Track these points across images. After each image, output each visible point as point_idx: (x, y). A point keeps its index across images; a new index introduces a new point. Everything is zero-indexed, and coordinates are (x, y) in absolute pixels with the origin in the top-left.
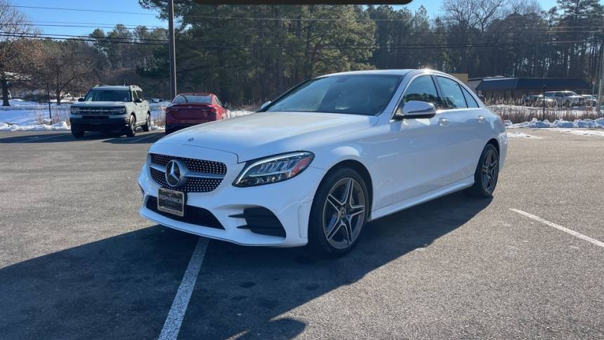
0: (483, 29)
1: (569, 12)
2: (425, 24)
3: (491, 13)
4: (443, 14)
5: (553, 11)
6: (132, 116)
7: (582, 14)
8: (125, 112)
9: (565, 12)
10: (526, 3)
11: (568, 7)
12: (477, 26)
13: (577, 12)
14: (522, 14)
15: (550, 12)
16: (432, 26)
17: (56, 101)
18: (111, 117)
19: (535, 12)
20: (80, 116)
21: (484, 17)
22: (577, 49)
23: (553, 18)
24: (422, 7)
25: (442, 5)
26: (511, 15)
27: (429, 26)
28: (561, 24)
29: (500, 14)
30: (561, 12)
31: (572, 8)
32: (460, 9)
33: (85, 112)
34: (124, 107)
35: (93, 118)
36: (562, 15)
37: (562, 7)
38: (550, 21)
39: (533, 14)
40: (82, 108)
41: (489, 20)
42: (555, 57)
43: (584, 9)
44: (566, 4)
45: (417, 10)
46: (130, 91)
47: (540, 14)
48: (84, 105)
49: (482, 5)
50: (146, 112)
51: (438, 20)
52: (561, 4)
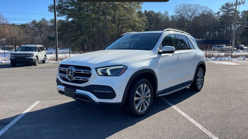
0: (190, 20)
1: (225, 13)
2: (168, 18)
3: (193, 14)
4: (174, 14)
5: (218, 13)
6: (36, 57)
7: (229, 14)
8: (33, 56)
9: (223, 13)
10: (207, 10)
11: (224, 11)
12: (188, 19)
13: (228, 14)
14: (206, 14)
15: (217, 13)
16: (170, 19)
17: (15, 49)
18: (27, 58)
19: (211, 13)
20: (14, 58)
21: (191, 15)
22: (228, 28)
23: (218, 16)
24: (166, 11)
25: (174, 10)
26: (202, 15)
27: (169, 19)
28: (221, 18)
29: (197, 14)
30: (222, 13)
31: (226, 12)
32: (181, 12)
33: (16, 56)
34: (33, 54)
35: (20, 58)
36: (222, 15)
37: (222, 11)
38: (217, 17)
39: (210, 14)
40: (15, 54)
41: (193, 16)
42: (220, 31)
43: (230, 12)
44: (223, 10)
45: (164, 13)
46: (36, 47)
47: (213, 14)
48: (16, 53)
49: (190, 11)
50: (44, 55)
51: (172, 17)
52: (221, 10)
